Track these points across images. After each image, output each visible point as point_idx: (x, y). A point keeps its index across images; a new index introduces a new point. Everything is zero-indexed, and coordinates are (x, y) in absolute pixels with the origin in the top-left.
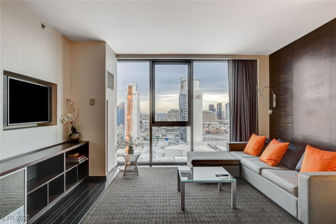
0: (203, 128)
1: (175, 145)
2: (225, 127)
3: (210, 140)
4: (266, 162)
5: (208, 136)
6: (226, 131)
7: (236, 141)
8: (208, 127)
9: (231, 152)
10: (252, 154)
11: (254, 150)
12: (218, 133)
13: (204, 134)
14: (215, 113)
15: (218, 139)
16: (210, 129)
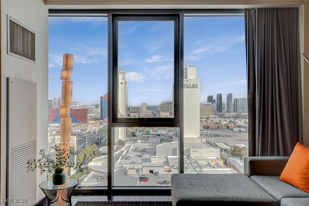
0: (201, 122)
1: (168, 142)
2: (225, 121)
3: (209, 136)
5: (206, 131)
6: (228, 126)
7: (263, 156)
8: (206, 121)
9: (253, 177)
10: (303, 187)
11: (306, 178)
12: (218, 128)
13: (202, 129)
14: (215, 104)
15: (217, 136)
16: (209, 123)
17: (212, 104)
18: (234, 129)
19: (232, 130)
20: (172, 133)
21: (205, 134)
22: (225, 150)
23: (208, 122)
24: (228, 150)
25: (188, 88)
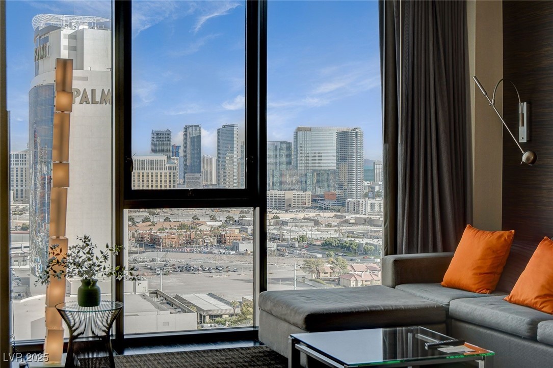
2: (213, 218)
3: (159, 271)
4: (536, 303)
5: (148, 256)
6: (221, 236)
10: (474, 287)
11: (480, 274)
12: (190, 242)
13: (133, 249)
14: (176, 162)
15: (188, 269)
16: (158, 226)
17: (169, 160)
18: (240, 245)
19: (235, 247)
20: (28, 267)
21: (146, 267)
22: (211, 316)
23: (153, 224)
24: (224, 317)
25: (87, 103)
